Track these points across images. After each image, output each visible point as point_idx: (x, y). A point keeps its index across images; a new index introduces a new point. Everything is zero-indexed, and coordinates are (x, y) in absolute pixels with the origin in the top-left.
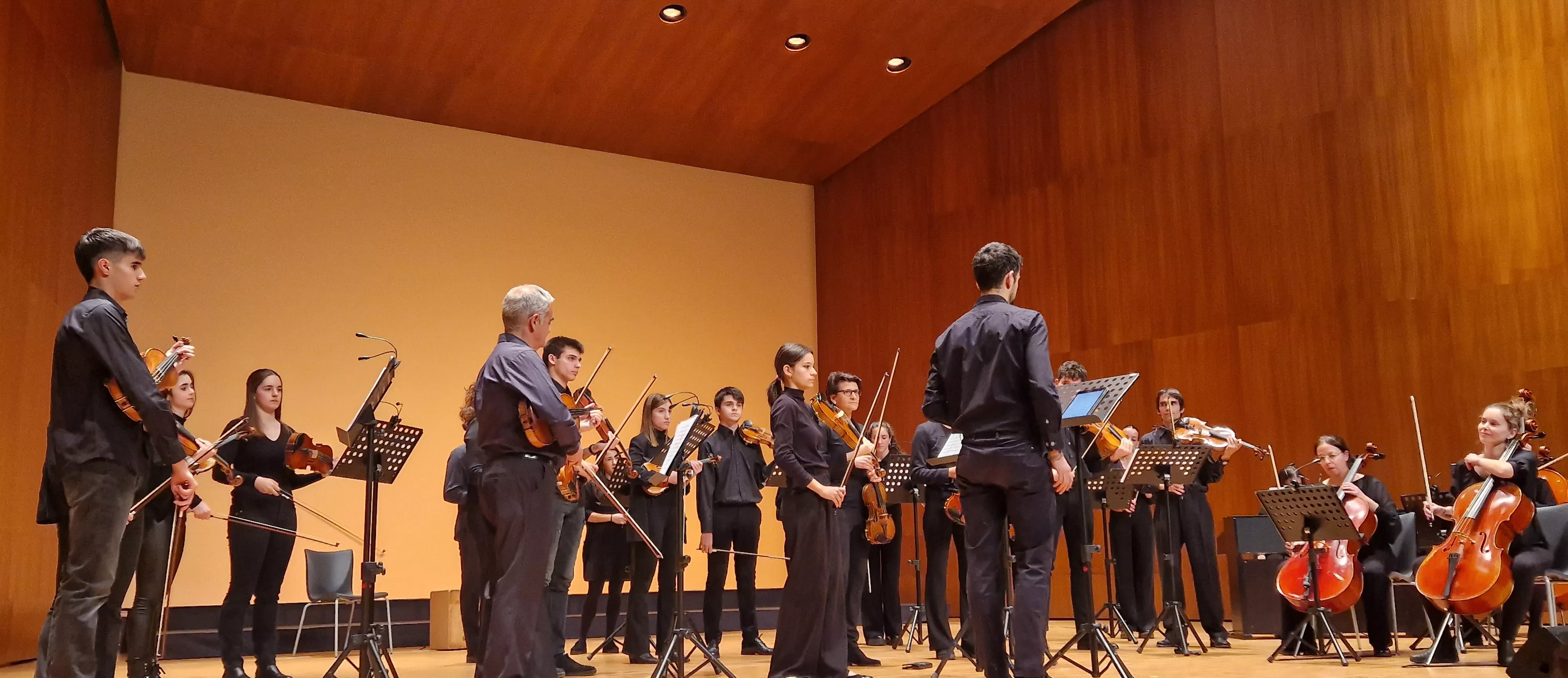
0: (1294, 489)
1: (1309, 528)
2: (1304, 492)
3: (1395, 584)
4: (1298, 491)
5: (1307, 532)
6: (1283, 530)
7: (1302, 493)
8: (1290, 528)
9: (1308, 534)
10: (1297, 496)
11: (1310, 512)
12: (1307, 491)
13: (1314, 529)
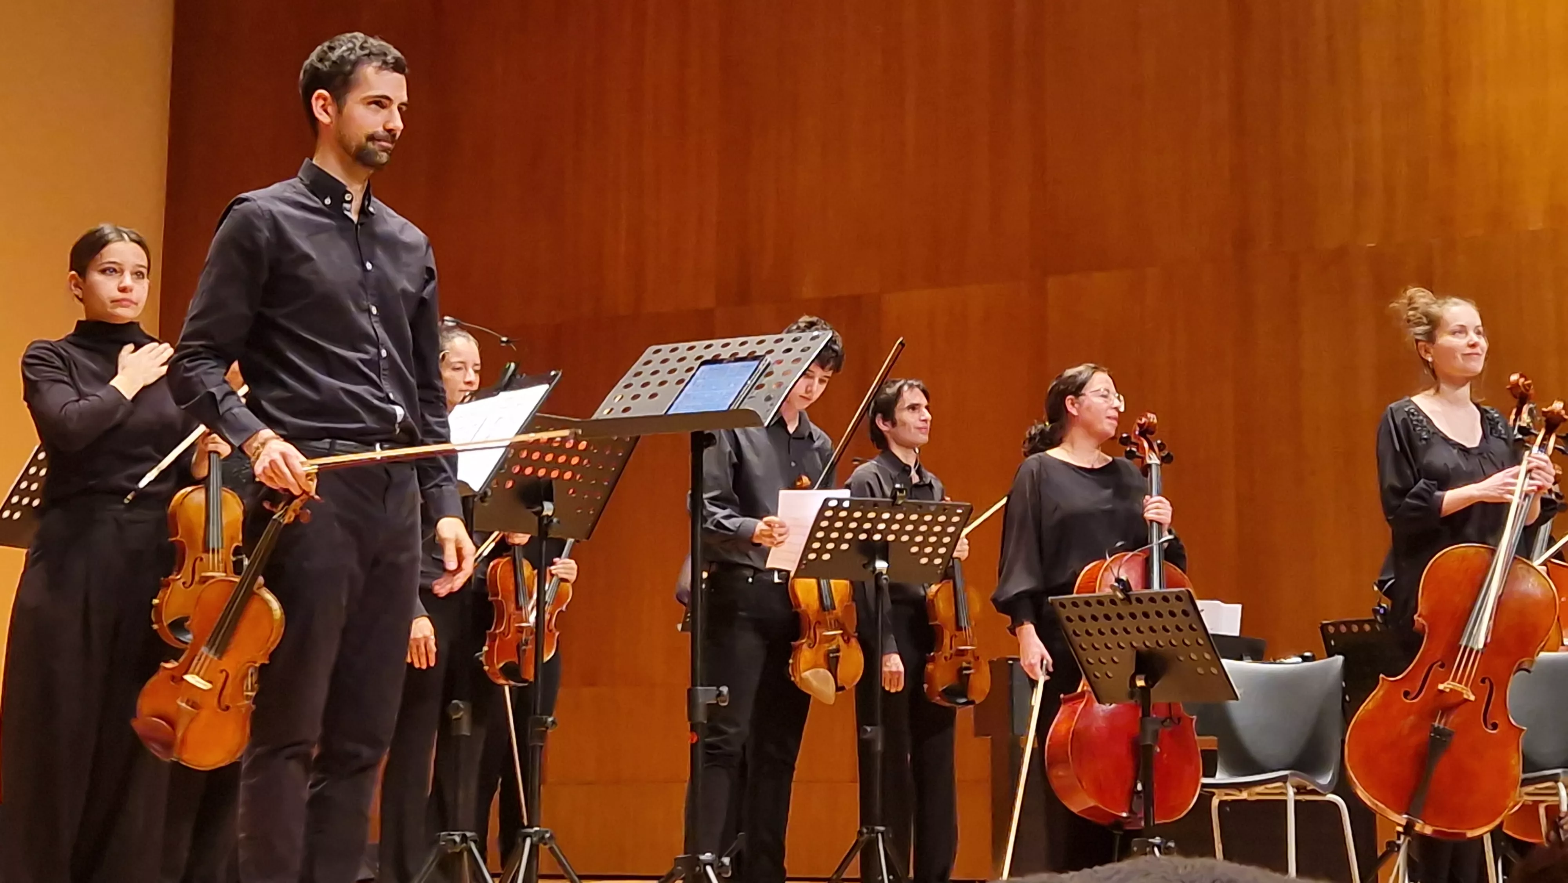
0: (1120, 595)
1: (1143, 677)
2: (1139, 600)
3: (1299, 798)
4: (1128, 599)
5: (1140, 683)
6: (1096, 679)
7: (1134, 602)
8: (1110, 675)
9: (1141, 687)
10: (1124, 610)
11: (1147, 643)
12: (1145, 600)
13: (1151, 681)
